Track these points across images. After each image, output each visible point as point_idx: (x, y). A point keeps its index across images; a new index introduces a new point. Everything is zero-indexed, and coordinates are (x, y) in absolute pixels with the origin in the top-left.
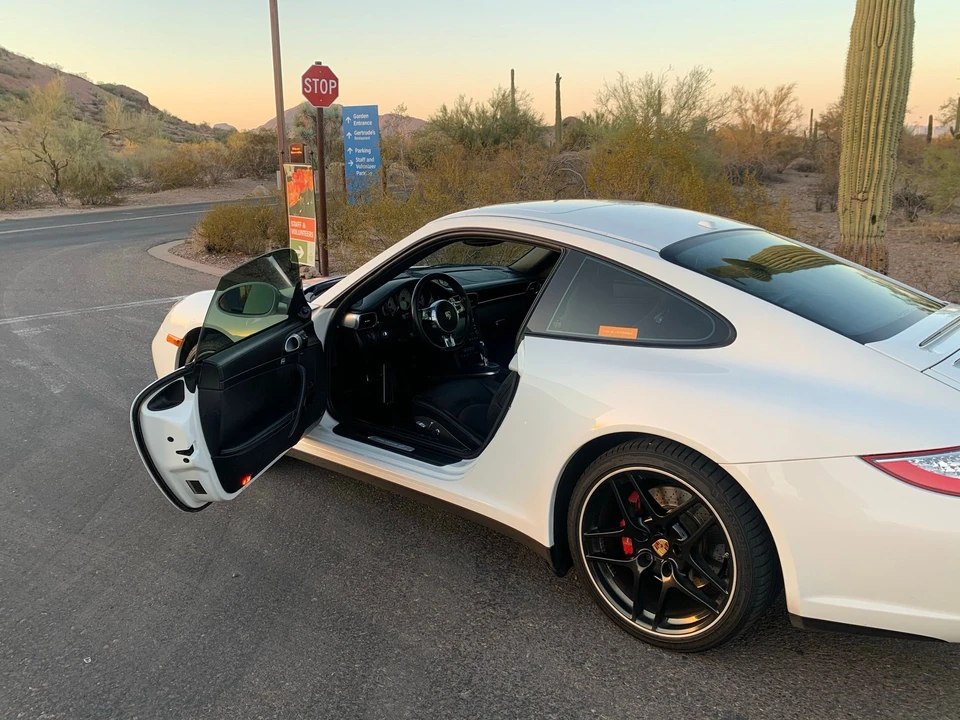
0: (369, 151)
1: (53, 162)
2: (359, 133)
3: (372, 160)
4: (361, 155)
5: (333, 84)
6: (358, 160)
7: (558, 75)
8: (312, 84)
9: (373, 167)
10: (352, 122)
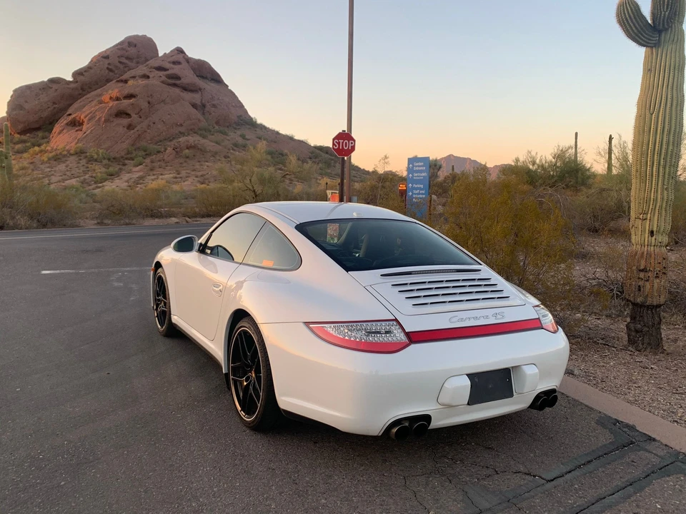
0: (422, 186)
1: (254, 191)
2: (416, 175)
3: (423, 192)
4: (417, 189)
5: (352, 143)
6: (415, 192)
7: (611, 136)
8: (339, 143)
9: (424, 196)
10: (413, 167)
